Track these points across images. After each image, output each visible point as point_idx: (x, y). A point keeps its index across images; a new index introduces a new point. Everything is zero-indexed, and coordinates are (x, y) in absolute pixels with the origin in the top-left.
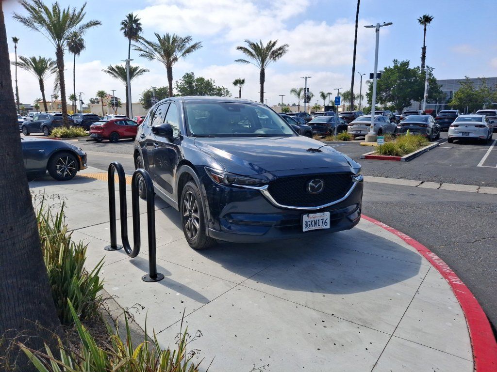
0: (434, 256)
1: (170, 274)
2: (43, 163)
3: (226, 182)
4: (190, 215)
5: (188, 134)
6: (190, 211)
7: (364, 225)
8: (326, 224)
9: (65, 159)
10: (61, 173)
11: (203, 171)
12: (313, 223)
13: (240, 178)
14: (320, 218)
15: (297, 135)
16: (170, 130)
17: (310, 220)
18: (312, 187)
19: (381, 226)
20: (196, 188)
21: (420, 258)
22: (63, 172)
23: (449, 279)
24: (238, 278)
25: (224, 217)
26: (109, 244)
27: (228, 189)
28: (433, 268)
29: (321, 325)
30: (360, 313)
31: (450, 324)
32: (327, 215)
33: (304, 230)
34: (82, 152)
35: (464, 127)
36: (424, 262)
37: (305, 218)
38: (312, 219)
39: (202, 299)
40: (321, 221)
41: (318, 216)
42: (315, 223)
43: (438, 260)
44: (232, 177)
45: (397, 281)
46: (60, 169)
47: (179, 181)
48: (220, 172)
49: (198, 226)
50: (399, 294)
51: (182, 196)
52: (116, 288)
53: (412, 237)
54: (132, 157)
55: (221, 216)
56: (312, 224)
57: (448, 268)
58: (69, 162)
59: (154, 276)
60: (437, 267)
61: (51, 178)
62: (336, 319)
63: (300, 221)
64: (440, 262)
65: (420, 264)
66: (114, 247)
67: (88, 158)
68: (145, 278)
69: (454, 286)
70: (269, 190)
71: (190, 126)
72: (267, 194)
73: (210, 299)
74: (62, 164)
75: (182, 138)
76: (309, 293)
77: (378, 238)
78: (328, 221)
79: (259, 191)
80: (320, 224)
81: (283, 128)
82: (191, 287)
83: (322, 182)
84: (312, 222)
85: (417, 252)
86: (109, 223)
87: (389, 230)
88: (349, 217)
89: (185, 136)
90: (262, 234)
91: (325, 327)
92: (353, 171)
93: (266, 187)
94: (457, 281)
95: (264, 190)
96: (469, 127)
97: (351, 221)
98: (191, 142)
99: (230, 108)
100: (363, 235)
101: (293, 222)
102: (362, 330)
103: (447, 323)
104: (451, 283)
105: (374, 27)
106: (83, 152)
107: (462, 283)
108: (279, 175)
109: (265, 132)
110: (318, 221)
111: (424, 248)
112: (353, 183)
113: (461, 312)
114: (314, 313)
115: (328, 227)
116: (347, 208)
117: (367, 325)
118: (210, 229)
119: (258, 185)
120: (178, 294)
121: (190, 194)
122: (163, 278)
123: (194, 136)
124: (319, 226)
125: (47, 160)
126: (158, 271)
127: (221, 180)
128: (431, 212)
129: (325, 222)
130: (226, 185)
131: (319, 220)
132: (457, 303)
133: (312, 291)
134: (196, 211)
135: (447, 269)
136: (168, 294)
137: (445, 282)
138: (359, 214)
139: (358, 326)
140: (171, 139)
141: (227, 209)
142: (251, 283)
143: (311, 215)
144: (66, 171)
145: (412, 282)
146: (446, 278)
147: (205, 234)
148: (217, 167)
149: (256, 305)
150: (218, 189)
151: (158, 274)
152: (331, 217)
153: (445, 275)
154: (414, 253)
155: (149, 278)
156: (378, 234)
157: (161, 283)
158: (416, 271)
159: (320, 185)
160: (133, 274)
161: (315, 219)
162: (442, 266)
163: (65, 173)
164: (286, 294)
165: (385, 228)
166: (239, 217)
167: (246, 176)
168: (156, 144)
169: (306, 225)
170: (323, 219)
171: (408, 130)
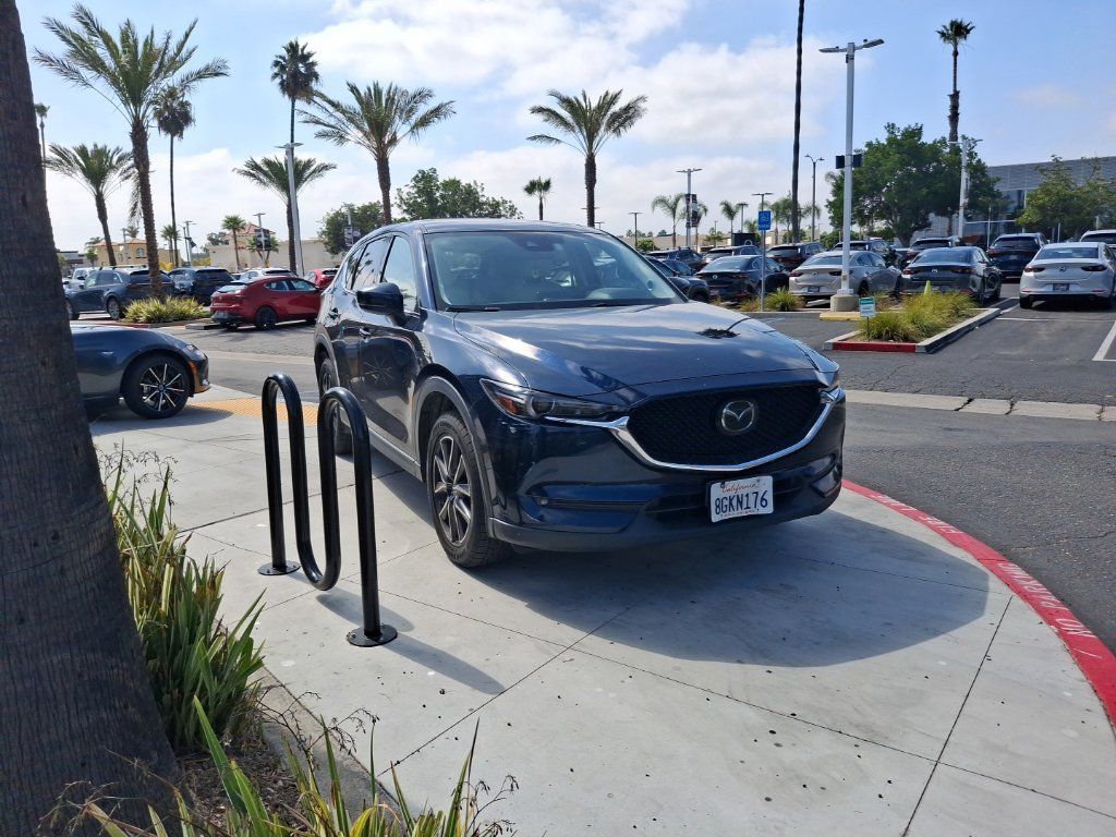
0: (1017, 572)
1: (410, 627)
2: (113, 381)
3: (532, 412)
4: (449, 491)
5: (438, 305)
6: (449, 480)
7: (850, 503)
8: (764, 503)
9: (159, 370)
10: (151, 403)
11: (476, 388)
12: (734, 502)
13: (562, 402)
14: (749, 491)
15: (686, 301)
16: (397, 299)
17: (728, 495)
18: (728, 418)
19: (888, 505)
20: (461, 427)
21: (985, 577)
22: (156, 399)
23: (1058, 625)
24: (565, 633)
25: (528, 493)
26: (270, 560)
27: (534, 428)
28: (1018, 601)
29: (767, 742)
30: (856, 710)
31: (1073, 734)
32: (766, 483)
33: (715, 518)
34: (198, 353)
35: (1056, 272)
36: (994, 583)
37: (716, 491)
38: (732, 493)
39: (488, 685)
40: (752, 497)
41: (745, 486)
42: (740, 502)
43: (1028, 580)
44: (544, 400)
45: (936, 633)
46: (149, 393)
47: (422, 413)
48: (517, 389)
49: (468, 514)
50: (944, 663)
51: (430, 446)
52: (289, 663)
53: (959, 528)
54: (311, 362)
55: (522, 491)
56: (731, 504)
57: (1053, 598)
58: (170, 377)
59: (375, 632)
60: (1026, 596)
61: (129, 413)
62: (803, 725)
63: (704, 497)
64: (1032, 585)
65: (985, 590)
66: (280, 566)
67: (211, 367)
68: (354, 636)
69: (1071, 642)
70: (631, 428)
71: (441, 286)
72: (626, 437)
73: (503, 679)
74: (154, 381)
75: (424, 315)
76: (735, 667)
77: (883, 531)
78: (770, 497)
79: (606, 430)
80: (752, 504)
81: (651, 284)
82: (460, 655)
83: (752, 405)
84: (731, 500)
85: (974, 562)
86: (268, 512)
87: (906, 514)
88: (815, 485)
89: (431, 311)
90: (616, 529)
91: (778, 745)
92: (823, 379)
93: (624, 421)
94: (1076, 628)
95: (620, 428)
96: (1069, 271)
97: (821, 494)
98: (445, 323)
99: (530, 244)
100: (846, 524)
101: (687, 502)
102: (865, 749)
103: (1064, 731)
104: (1062, 634)
105: (843, 51)
106: (200, 354)
107: (1088, 634)
108: (652, 392)
109: (610, 295)
110: (745, 498)
111: (987, 551)
112: (824, 406)
113: (1096, 705)
114: (751, 715)
115: (769, 509)
116: (812, 464)
117: (875, 740)
118: (496, 522)
119: (605, 418)
120: (432, 673)
121: (448, 442)
122: (395, 637)
123: (453, 309)
124: (748, 508)
125: (120, 375)
126: (383, 620)
127: (519, 409)
128: (998, 467)
129: (763, 499)
130: (530, 419)
131: (747, 495)
132: (1082, 681)
133: (739, 662)
134: (462, 480)
135: (1050, 601)
136: (408, 672)
137: (1049, 631)
138: (838, 477)
139: (856, 741)
140: (400, 319)
141: (533, 475)
142: (597, 643)
143: (730, 484)
144: (164, 398)
145: (973, 634)
146: (1050, 623)
147: (486, 533)
148: (508, 379)
149: (612, 695)
150: (513, 430)
151: (384, 627)
152: (776, 486)
153: (1048, 616)
154: (971, 565)
155: (363, 638)
156: (881, 523)
157: (391, 648)
158: (978, 608)
159: (749, 414)
160: (326, 628)
161: (740, 493)
162: (1033, 594)
163: (162, 402)
164: (679, 669)
165: (897, 508)
166: (564, 492)
167: (575, 398)
168: (366, 329)
169: (718, 507)
170: (757, 493)
171: (928, 282)
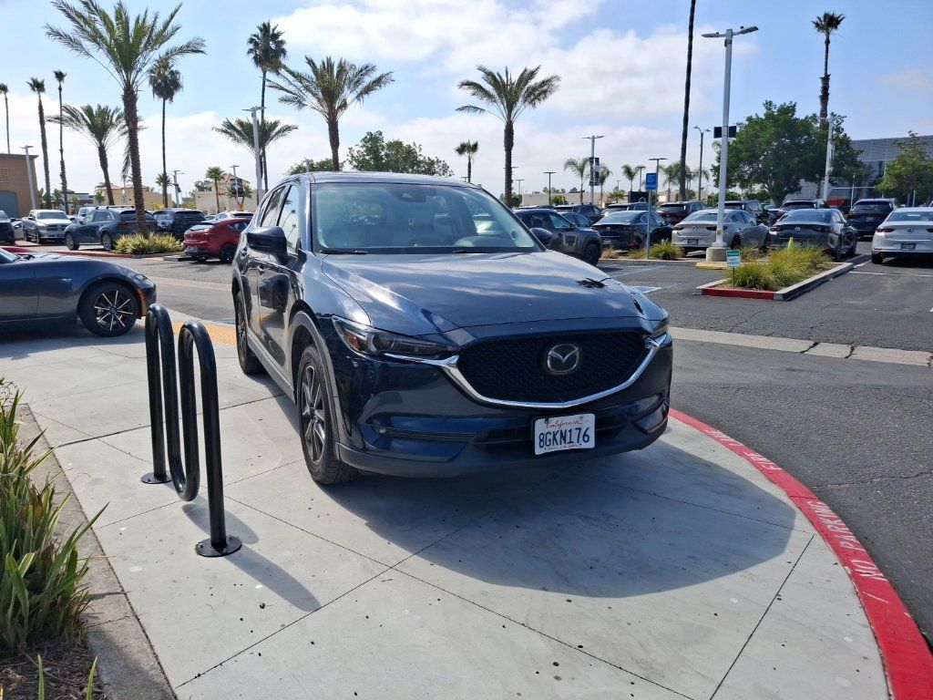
0: (823, 510)
1: (254, 539)
2: (70, 304)
3: (373, 348)
4: (313, 414)
5: (313, 246)
6: (311, 405)
7: (677, 434)
8: (586, 439)
9: (111, 295)
10: (104, 323)
11: (330, 326)
12: (558, 437)
13: (401, 340)
14: (573, 427)
15: (543, 250)
16: (281, 240)
17: (551, 430)
18: (553, 359)
19: (718, 440)
20: (320, 353)
21: (792, 515)
22: (108, 319)
23: (852, 566)
24: (393, 551)
25: (370, 421)
26: (151, 470)
27: (379, 362)
28: (819, 540)
29: (548, 673)
30: (642, 646)
31: (845, 683)
32: (589, 420)
33: (538, 451)
34: (147, 282)
35: (905, 233)
36: (801, 522)
37: (540, 426)
38: (556, 429)
39: (304, 600)
40: (575, 433)
41: (568, 422)
42: (563, 437)
43: (832, 519)
44: (385, 339)
45: (735, 569)
46: (102, 315)
47: (294, 343)
48: (363, 328)
49: (323, 435)
50: (736, 601)
51: (300, 374)
52: (137, 569)
53: (779, 465)
54: (229, 288)
55: (362, 419)
56: (554, 438)
57: (853, 539)
58: (121, 302)
59: (220, 544)
60: (828, 536)
61: (86, 331)
62: (587, 658)
63: (529, 432)
64: (835, 524)
65: (791, 528)
66: (160, 476)
67: (158, 292)
68: (202, 546)
69: (860, 582)
70: (459, 365)
71: (320, 230)
72: (456, 374)
73: (322, 600)
74: (107, 304)
75: (302, 258)
76: (538, 594)
77: (708, 465)
78: (592, 433)
79: (439, 369)
80: (574, 439)
81: (514, 234)
82: (290, 571)
83: (577, 349)
84: (555, 435)
85: (786, 500)
87: (733, 449)
88: (638, 422)
89: (309, 253)
90: (446, 459)
91: (557, 678)
92: (647, 326)
93: (455, 359)
94: (870, 571)
95: (450, 365)
96: (916, 233)
97: (644, 431)
98: (326, 268)
99: (405, 195)
100: (675, 456)
101: (517, 434)
102: (641, 689)
103: (837, 679)
104: (855, 576)
105: (722, 36)
106: (150, 282)
107: (878, 576)
108: (487, 333)
109: (474, 243)
110: (568, 434)
111: (801, 489)
112: (649, 350)
113: (873, 652)
114: (540, 645)
115: (591, 444)
116: (638, 403)
117: (653, 678)
118: (342, 446)
119: (437, 356)
120: (259, 586)
121: (311, 370)
122: (239, 549)
123: (327, 252)
124: (570, 442)
125: (77, 298)
126: (229, 532)
127: (362, 346)
128: (828, 408)
129: (585, 435)
130: (371, 355)
131: (570, 431)
132: (866, 627)
133: (544, 589)
134: (319, 407)
135: (849, 541)
136: (238, 585)
137: (842, 572)
138: (665, 414)
139: (633, 678)
140: (283, 259)
141: (372, 406)
142: (420, 565)
143: (553, 420)
144: (115, 319)
145: (768, 572)
146: (846, 563)
147: (334, 455)
148: (361, 321)
149: (417, 617)
150: (355, 364)
151: (231, 538)
152: (598, 423)
153: (844, 557)
154: (780, 502)
155: (209, 549)
156: (707, 457)
157: (234, 561)
158: (780, 545)
159: (573, 357)
160: (181, 537)
161: (563, 428)
162: (837, 533)
163: (113, 323)
164: (486, 594)
165: (726, 444)
166: (409, 424)
167: (412, 337)
168: (262, 267)
169: (541, 440)
170: (580, 429)
171: (791, 238)
